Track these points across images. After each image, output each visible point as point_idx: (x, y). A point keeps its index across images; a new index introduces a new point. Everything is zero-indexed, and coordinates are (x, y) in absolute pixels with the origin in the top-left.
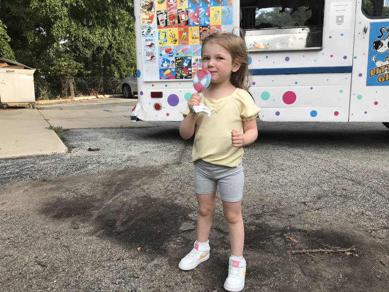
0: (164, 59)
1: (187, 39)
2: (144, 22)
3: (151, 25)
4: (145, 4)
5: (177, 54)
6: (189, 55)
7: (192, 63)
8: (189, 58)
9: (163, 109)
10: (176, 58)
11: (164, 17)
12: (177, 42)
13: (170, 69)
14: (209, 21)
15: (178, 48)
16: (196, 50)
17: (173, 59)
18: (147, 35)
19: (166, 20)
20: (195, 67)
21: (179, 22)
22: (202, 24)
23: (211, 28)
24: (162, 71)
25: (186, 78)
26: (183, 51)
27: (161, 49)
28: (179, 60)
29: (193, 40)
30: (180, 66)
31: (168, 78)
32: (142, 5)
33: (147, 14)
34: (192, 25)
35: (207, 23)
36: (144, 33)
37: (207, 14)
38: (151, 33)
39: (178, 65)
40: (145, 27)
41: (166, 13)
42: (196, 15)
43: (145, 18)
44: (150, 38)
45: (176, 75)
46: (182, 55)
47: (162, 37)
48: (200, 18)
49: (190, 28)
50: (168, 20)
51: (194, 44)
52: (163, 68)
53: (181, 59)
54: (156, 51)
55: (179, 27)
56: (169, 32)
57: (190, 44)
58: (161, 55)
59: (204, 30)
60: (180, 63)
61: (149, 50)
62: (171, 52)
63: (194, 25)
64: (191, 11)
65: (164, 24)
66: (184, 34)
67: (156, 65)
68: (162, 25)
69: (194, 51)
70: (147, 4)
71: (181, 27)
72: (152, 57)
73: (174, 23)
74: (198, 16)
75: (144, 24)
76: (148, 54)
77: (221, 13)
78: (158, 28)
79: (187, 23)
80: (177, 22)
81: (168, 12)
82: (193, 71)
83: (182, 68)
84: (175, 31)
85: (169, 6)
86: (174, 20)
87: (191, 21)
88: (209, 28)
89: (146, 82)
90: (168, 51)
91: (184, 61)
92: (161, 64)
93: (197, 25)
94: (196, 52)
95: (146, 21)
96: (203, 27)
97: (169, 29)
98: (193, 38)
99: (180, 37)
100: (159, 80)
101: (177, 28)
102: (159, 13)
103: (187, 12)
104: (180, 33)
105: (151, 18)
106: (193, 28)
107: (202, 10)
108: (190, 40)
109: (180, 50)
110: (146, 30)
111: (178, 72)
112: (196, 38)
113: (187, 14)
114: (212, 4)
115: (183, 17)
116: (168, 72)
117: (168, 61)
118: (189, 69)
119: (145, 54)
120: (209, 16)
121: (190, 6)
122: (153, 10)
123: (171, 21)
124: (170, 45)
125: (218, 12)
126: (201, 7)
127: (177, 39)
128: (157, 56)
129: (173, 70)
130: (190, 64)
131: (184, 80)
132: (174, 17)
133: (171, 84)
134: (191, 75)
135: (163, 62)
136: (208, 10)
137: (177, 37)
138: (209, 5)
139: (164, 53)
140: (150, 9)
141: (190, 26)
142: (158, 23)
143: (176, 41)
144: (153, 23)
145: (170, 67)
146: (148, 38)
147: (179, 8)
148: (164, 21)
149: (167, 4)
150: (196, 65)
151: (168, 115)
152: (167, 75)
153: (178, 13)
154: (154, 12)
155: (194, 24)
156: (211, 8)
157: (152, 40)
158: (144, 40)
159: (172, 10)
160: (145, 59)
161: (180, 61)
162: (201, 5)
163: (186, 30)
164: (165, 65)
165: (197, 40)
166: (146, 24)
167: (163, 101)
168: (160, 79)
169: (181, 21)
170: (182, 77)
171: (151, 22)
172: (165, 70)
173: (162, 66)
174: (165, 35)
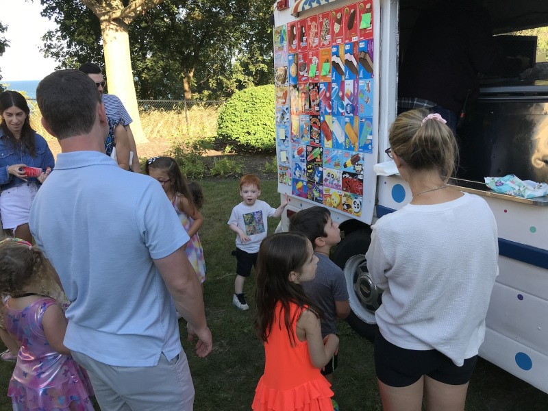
42: (328, 95)
48: (333, 101)
58: (294, 157)
74: (329, 99)
113: (319, 92)
153: (310, 90)
155: (325, 110)
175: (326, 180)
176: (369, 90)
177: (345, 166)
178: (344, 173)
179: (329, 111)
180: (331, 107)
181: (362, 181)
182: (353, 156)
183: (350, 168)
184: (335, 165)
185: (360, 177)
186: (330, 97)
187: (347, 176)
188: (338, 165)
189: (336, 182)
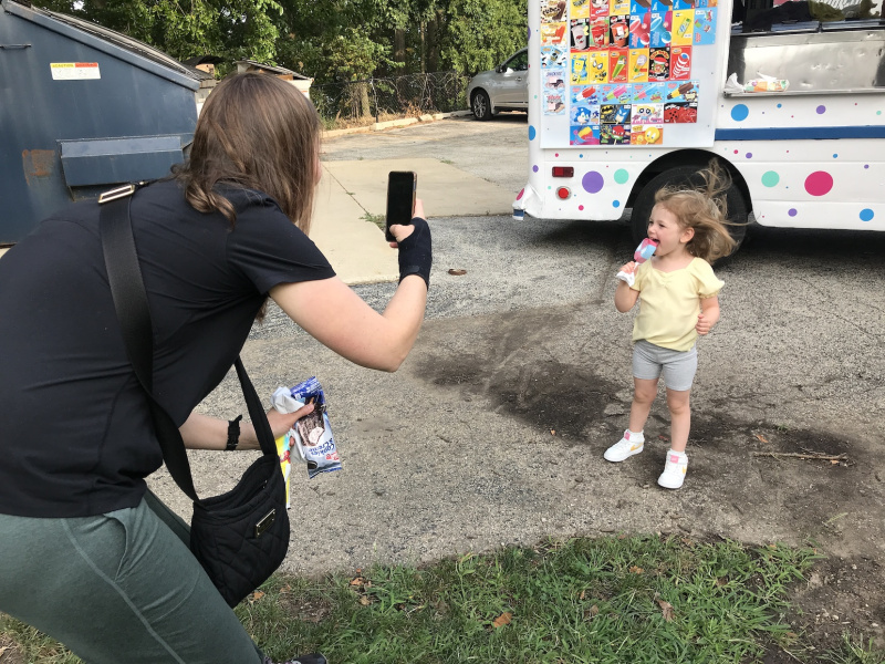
0: (579, 109)
1: (624, 72)
2: (545, 41)
3: (559, 47)
4: (548, 7)
5: (605, 100)
6: (627, 102)
7: (633, 115)
8: (626, 107)
9: (572, 197)
10: (602, 106)
11: (582, 31)
12: (607, 78)
13: (591, 126)
14: (668, 37)
15: (607, 88)
16: (641, 92)
17: (597, 108)
18: (551, 64)
19: (588, 37)
20: (638, 123)
21: (612, 40)
22: (656, 43)
23: (673, 51)
24: (575, 129)
25: (619, 142)
26: (616, 94)
27: (575, 90)
28: (607, 110)
29: (636, 75)
30: (608, 121)
31: (585, 143)
32: (544, 9)
33: (552, 26)
34: (635, 45)
35: (665, 41)
36: (545, 61)
37: (666, 25)
38: (559, 60)
39: (606, 118)
40: (547, 50)
41: (588, 24)
43: (547, 33)
44: (556, 70)
45: (601, 137)
46: (612, 100)
47: (579, 68)
48: (652, 33)
49: (631, 51)
50: (591, 37)
51: (637, 81)
52: (577, 124)
53: (611, 108)
54: (566, 93)
55: (612, 49)
56: (592, 59)
57: (630, 80)
58: (575, 101)
59: (658, 56)
60: (609, 115)
61: (554, 92)
62: (593, 95)
63: (640, 45)
64: (636, 19)
65: (584, 45)
66: (621, 62)
67: (564, 119)
68: (579, 45)
69: (637, 95)
70: (553, 7)
71: (615, 49)
72: (558, 105)
73: (602, 42)
75: (546, 45)
76: (551, 99)
77: (693, 22)
78: (572, 51)
79: (627, 41)
80: (607, 39)
81: (592, 22)
82: (632, 131)
83: (613, 125)
84: (603, 56)
85: (593, 10)
86: (601, 38)
87: (634, 40)
88: (669, 52)
89: (544, 149)
90: (588, 94)
91: (617, 111)
92: (574, 117)
93: (646, 47)
94: (640, 97)
95: (550, 39)
96: (656, 49)
97: (591, 53)
98: (636, 70)
99: (612, 69)
100: (569, 146)
101: (607, 52)
102: (575, 23)
103: (628, 21)
104: (613, 61)
105: (560, 33)
106: (638, 51)
107: (657, 17)
108: (631, 73)
109: (611, 93)
110: (548, 56)
111: (605, 132)
112: (642, 70)
114: (677, 6)
115: (620, 31)
116: (586, 131)
117: (588, 112)
118: (626, 127)
119: (546, 99)
120: (669, 28)
121: (634, 10)
122: (563, 19)
123: (597, 40)
124: (592, 82)
125: (688, 20)
126: (655, 12)
127: (607, 71)
128: (567, 103)
129: (596, 128)
130: (628, 119)
131: (615, 146)
132: (603, 32)
133: (591, 153)
134: (628, 138)
135: (579, 114)
136: (668, 17)
137: (606, 69)
138: (670, 8)
139: (580, 97)
140: (558, 17)
141: (633, 47)
142: (573, 43)
143: (604, 75)
144: (563, 43)
145: (590, 123)
146: (552, 70)
147: (612, 14)
148: (584, 39)
149: (592, 7)
150: (639, 119)
151: (581, 208)
152: (583, 137)
154: (565, 20)
156: (675, 13)
157: (559, 74)
158: (545, 73)
159: (600, 19)
160: (546, 109)
161: (610, 111)
162: (655, 8)
163: (624, 55)
164: (582, 119)
165: (643, 74)
166: (549, 44)
167: (574, 184)
168: (571, 144)
169: (616, 39)
170: (611, 141)
171: (559, 41)
172: (580, 128)
173: (576, 120)
174: (585, 65)
175: (636, 117)
176: (710, 19)
177: (670, 97)
178: (669, 104)
179: (644, 43)
180: (647, 39)
181: (696, 108)
182: (681, 86)
183: (678, 98)
184: (654, 99)
185: (692, 105)
186: (649, 28)
187: (673, 106)
188: (659, 97)
189: (654, 116)
